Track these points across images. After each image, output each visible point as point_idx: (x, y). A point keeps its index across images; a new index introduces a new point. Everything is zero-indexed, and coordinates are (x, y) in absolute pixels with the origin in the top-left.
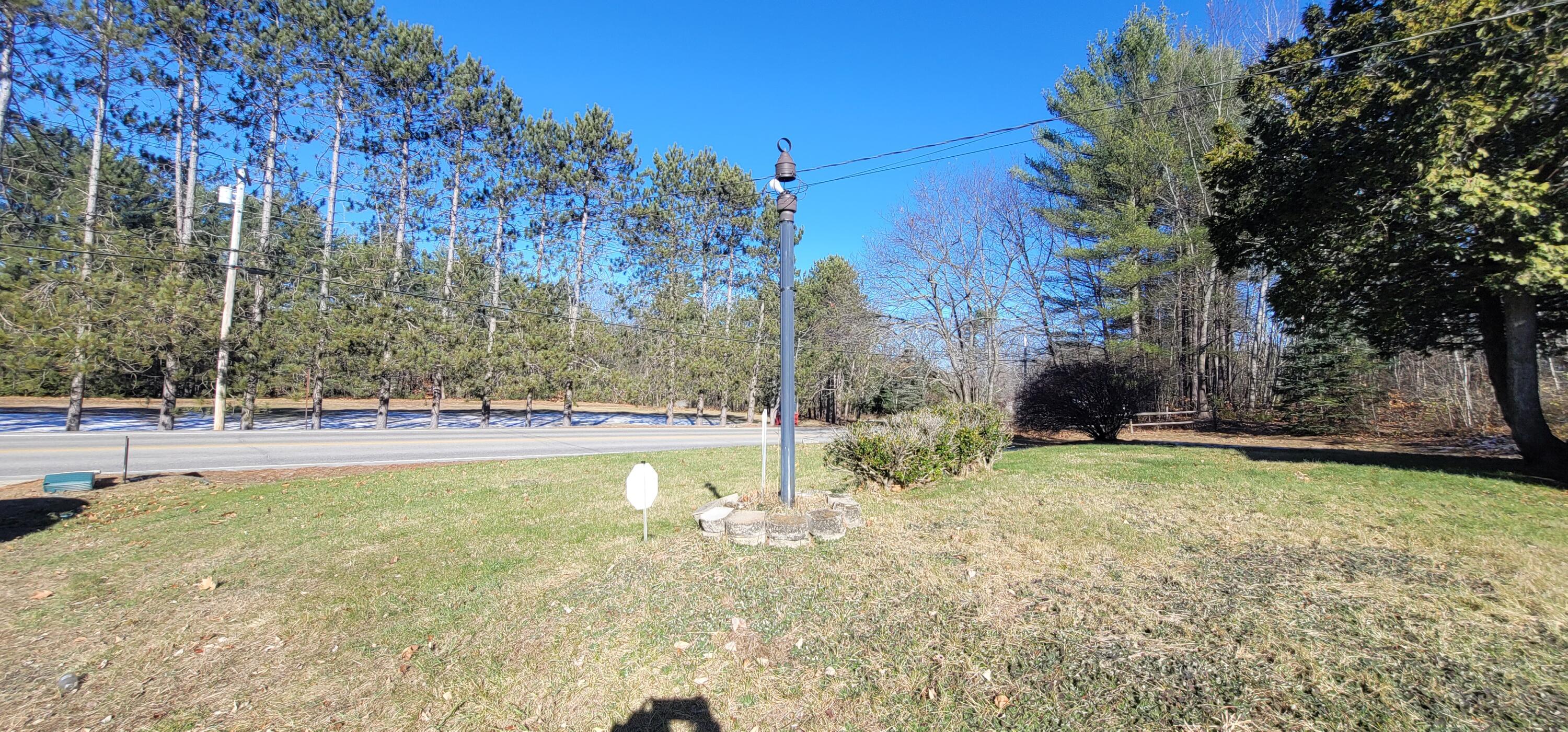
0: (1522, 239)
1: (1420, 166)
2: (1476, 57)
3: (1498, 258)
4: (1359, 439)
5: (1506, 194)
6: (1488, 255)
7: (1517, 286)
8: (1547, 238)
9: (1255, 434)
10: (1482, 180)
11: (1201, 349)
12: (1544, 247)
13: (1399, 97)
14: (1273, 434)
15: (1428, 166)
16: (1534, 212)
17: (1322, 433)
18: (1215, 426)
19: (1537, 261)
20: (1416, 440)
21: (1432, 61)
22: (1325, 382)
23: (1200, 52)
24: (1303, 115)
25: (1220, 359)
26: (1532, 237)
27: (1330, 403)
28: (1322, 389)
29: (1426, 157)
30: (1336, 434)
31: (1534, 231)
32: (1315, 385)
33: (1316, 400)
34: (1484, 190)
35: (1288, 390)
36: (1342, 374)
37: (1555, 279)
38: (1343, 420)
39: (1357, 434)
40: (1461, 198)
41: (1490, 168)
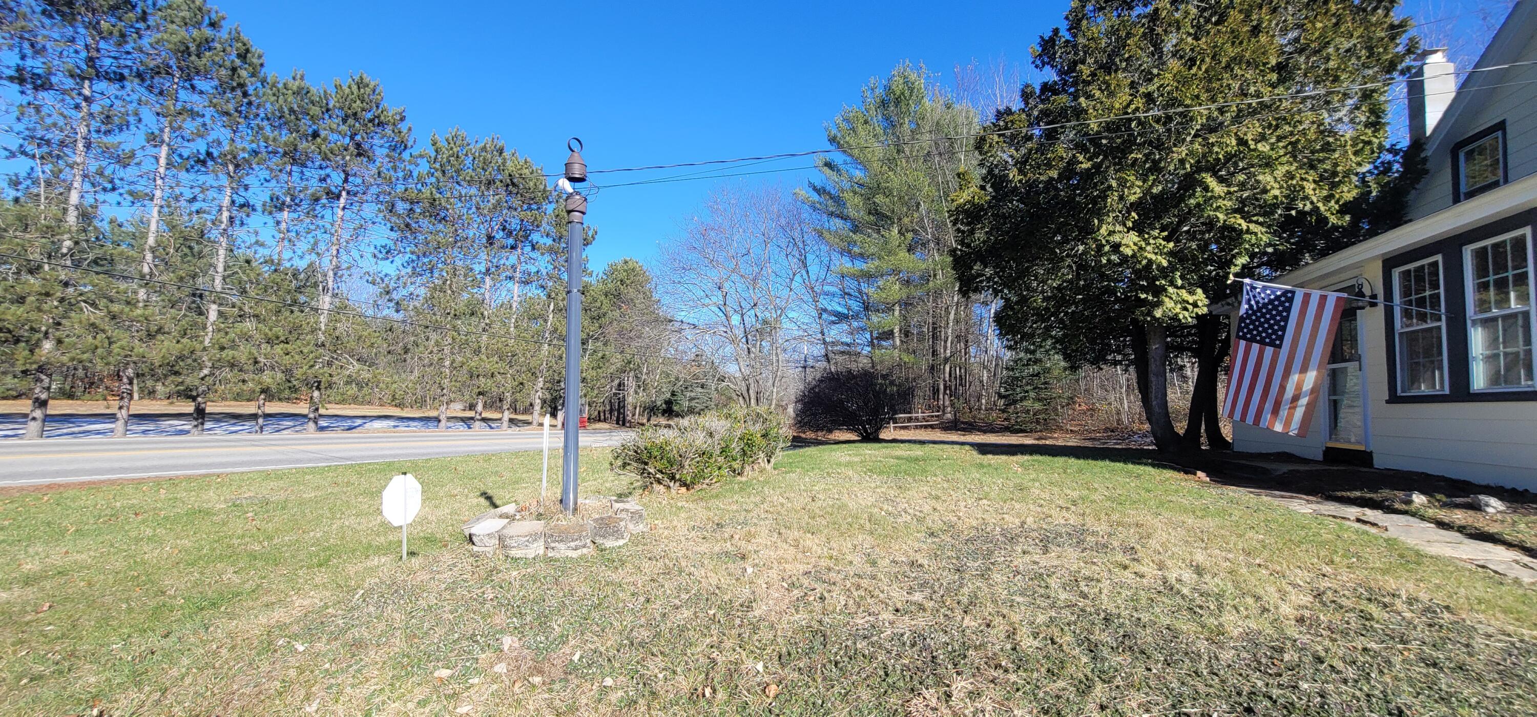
0: (1158, 283)
1: (1096, 221)
2: (1129, 144)
3: (1143, 296)
4: (1056, 435)
5: (1149, 248)
6: (1137, 294)
7: (1154, 317)
8: (1172, 283)
9: (985, 432)
10: (1133, 237)
11: (946, 360)
12: (1171, 290)
13: (1084, 166)
14: (998, 432)
15: (1101, 222)
16: (1165, 263)
17: (1031, 431)
18: (956, 426)
19: (1166, 300)
20: (1093, 435)
21: (1104, 141)
22: (1034, 389)
23: (949, 108)
24: (1021, 171)
25: (960, 368)
26: (1163, 282)
27: (1038, 406)
28: (1032, 394)
29: (1100, 213)
30: (1041, 431)
31: (1165, 278)
32: (1027, 392)
33: (1028, 403)
34: (1135, 244)
35: (1009, 395)
36: (1046, 383)
37: (1176, 315)
38: (1046, 420)
39: (1054, 431)
40: (1121, 249)
41: (1139, 228)
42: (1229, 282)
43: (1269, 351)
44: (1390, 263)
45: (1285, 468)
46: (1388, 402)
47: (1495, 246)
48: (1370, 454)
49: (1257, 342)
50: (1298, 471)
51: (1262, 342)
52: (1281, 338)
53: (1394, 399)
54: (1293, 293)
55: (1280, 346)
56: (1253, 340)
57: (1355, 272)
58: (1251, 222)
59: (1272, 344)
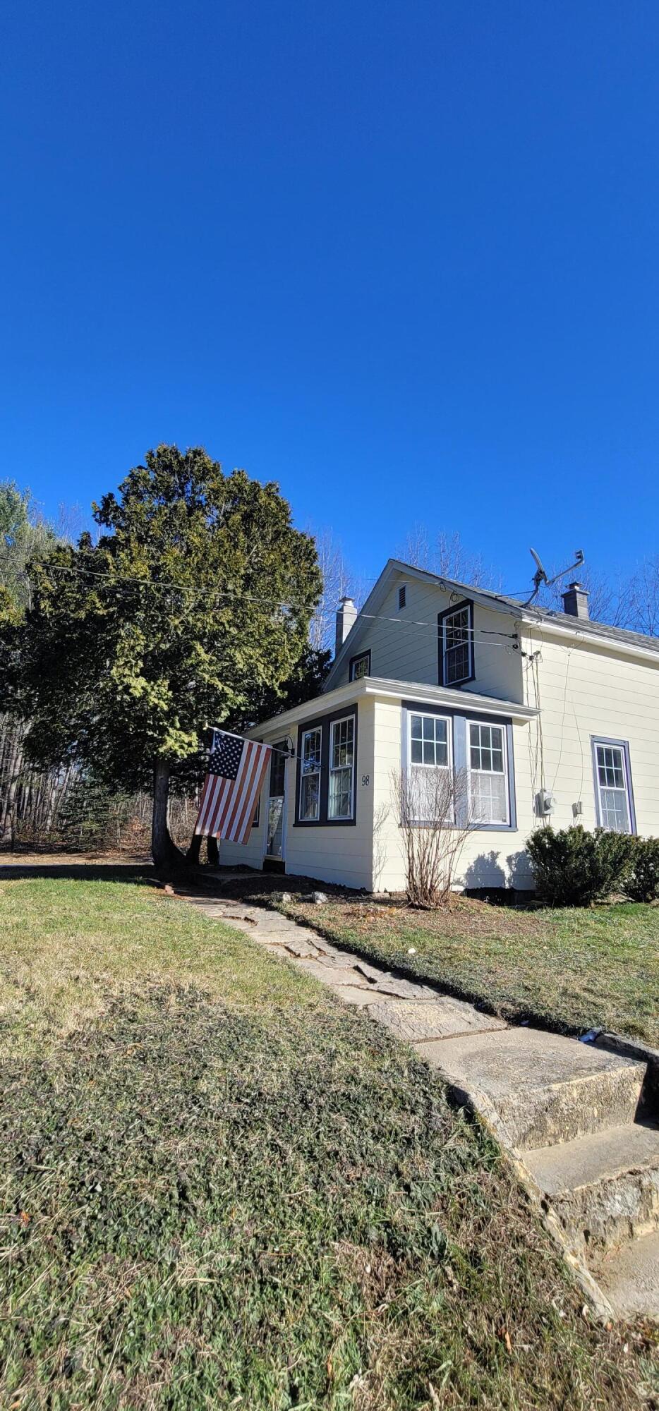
0: (161, 723)
1: (108, 663)
2: (135, 605)
3: (150, 733)
4: (108, 854)
5: (153, 693)
6: (145, 731)
7: (158, 752)
8: (173, 725)
9: (41, 853)
10: (142, 681)
11: (14, 779)
12: (171, 730)
13: (100, 612)
14: (55, 852)
15: (112, 663)
16: (166, 708)
17: (87, 850)
18: (12, 847)
19: (168, 738)
20: (139, 853)
21: (118, 596)
22: (94, 810)
23: (50, 537)
25: (31, 788)
26: (165, 723)
27: (95, 827)
28: (91, 816)
29: (113, 657)
30: (95, 851)
31: (167, 720)
32: (87, 813)
33: (86, 825)
34: (143, 688)
35: (70, 816)
36: (105, 805)
37: (175, 751)
38: (102, 840)
39: (107, 850)
40: (130, 691)
41: (148, 674)
42: (205, 729)
43: (229, 782)
44: (303, 727)
45: (229, 878)
46: (294, 826)
47: (344, 724)
48: (282, 864)
49: (221, 775)
50: (237, 880)
51: (224, 776)
52: (236, 773)
53: (298, 824)
54: (243, 742)
55: (235, 779)
56: (218, 774)
57: (283, 733)
58: (226, 685)
59: (230, 777)
